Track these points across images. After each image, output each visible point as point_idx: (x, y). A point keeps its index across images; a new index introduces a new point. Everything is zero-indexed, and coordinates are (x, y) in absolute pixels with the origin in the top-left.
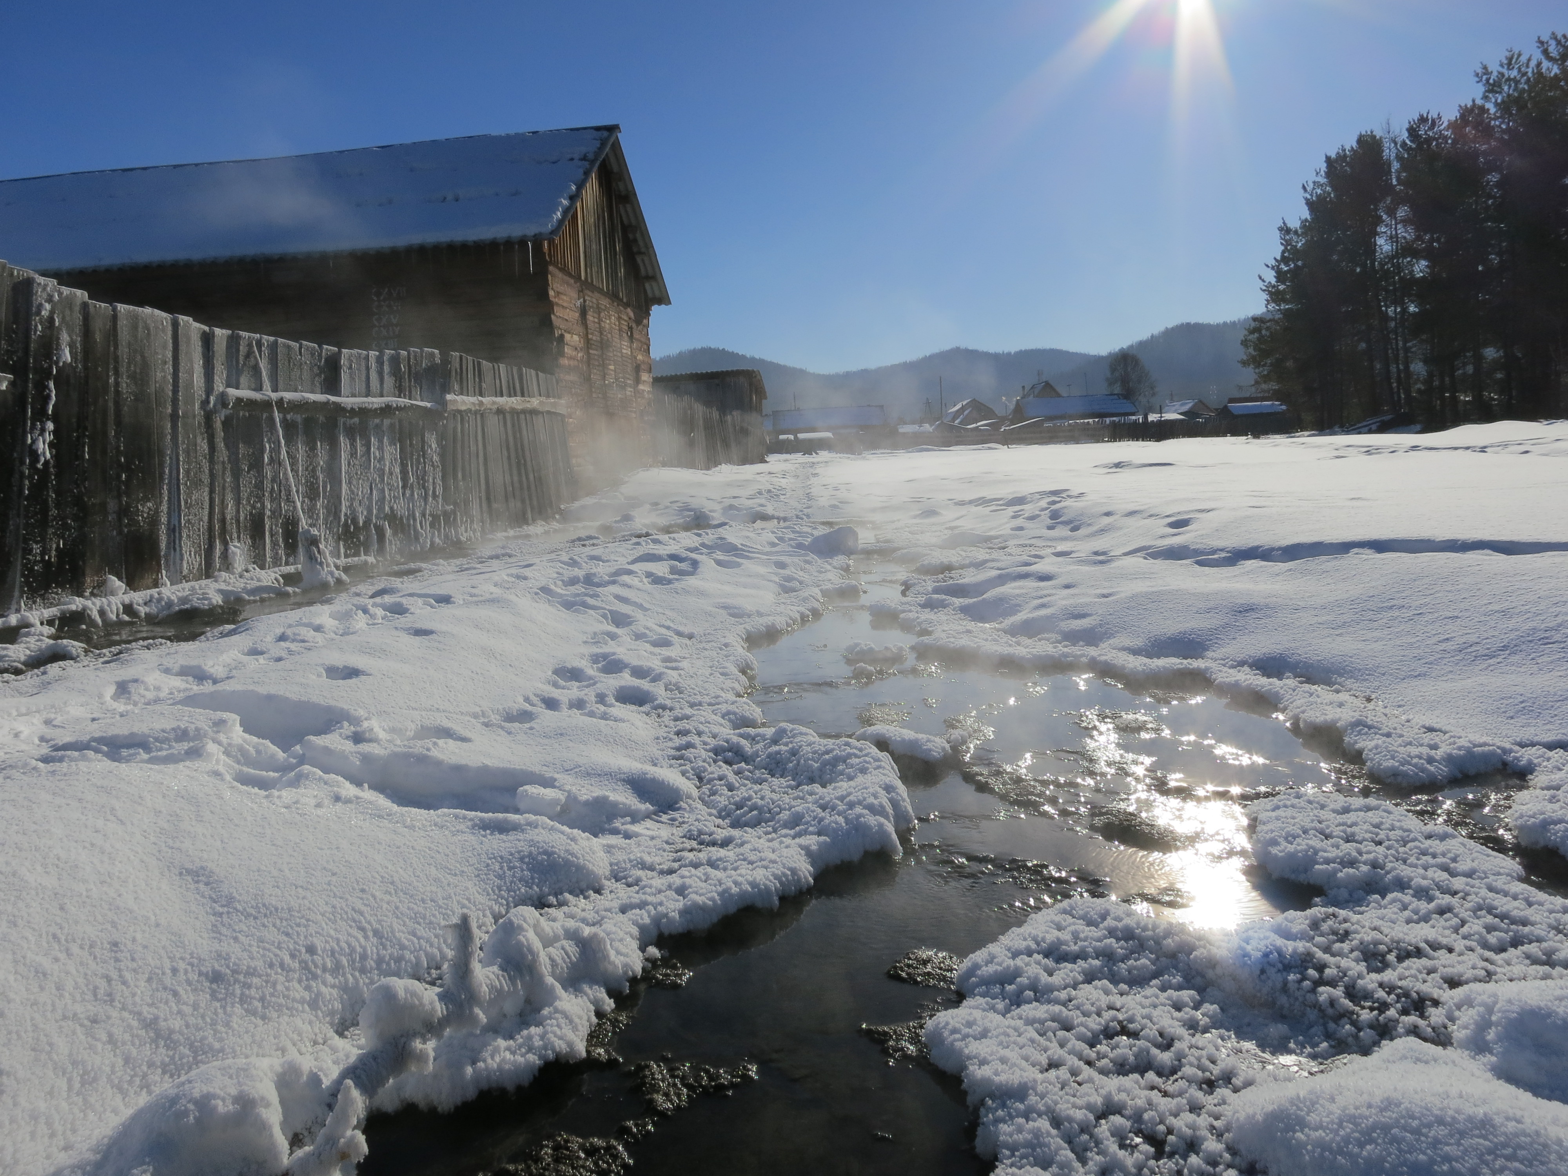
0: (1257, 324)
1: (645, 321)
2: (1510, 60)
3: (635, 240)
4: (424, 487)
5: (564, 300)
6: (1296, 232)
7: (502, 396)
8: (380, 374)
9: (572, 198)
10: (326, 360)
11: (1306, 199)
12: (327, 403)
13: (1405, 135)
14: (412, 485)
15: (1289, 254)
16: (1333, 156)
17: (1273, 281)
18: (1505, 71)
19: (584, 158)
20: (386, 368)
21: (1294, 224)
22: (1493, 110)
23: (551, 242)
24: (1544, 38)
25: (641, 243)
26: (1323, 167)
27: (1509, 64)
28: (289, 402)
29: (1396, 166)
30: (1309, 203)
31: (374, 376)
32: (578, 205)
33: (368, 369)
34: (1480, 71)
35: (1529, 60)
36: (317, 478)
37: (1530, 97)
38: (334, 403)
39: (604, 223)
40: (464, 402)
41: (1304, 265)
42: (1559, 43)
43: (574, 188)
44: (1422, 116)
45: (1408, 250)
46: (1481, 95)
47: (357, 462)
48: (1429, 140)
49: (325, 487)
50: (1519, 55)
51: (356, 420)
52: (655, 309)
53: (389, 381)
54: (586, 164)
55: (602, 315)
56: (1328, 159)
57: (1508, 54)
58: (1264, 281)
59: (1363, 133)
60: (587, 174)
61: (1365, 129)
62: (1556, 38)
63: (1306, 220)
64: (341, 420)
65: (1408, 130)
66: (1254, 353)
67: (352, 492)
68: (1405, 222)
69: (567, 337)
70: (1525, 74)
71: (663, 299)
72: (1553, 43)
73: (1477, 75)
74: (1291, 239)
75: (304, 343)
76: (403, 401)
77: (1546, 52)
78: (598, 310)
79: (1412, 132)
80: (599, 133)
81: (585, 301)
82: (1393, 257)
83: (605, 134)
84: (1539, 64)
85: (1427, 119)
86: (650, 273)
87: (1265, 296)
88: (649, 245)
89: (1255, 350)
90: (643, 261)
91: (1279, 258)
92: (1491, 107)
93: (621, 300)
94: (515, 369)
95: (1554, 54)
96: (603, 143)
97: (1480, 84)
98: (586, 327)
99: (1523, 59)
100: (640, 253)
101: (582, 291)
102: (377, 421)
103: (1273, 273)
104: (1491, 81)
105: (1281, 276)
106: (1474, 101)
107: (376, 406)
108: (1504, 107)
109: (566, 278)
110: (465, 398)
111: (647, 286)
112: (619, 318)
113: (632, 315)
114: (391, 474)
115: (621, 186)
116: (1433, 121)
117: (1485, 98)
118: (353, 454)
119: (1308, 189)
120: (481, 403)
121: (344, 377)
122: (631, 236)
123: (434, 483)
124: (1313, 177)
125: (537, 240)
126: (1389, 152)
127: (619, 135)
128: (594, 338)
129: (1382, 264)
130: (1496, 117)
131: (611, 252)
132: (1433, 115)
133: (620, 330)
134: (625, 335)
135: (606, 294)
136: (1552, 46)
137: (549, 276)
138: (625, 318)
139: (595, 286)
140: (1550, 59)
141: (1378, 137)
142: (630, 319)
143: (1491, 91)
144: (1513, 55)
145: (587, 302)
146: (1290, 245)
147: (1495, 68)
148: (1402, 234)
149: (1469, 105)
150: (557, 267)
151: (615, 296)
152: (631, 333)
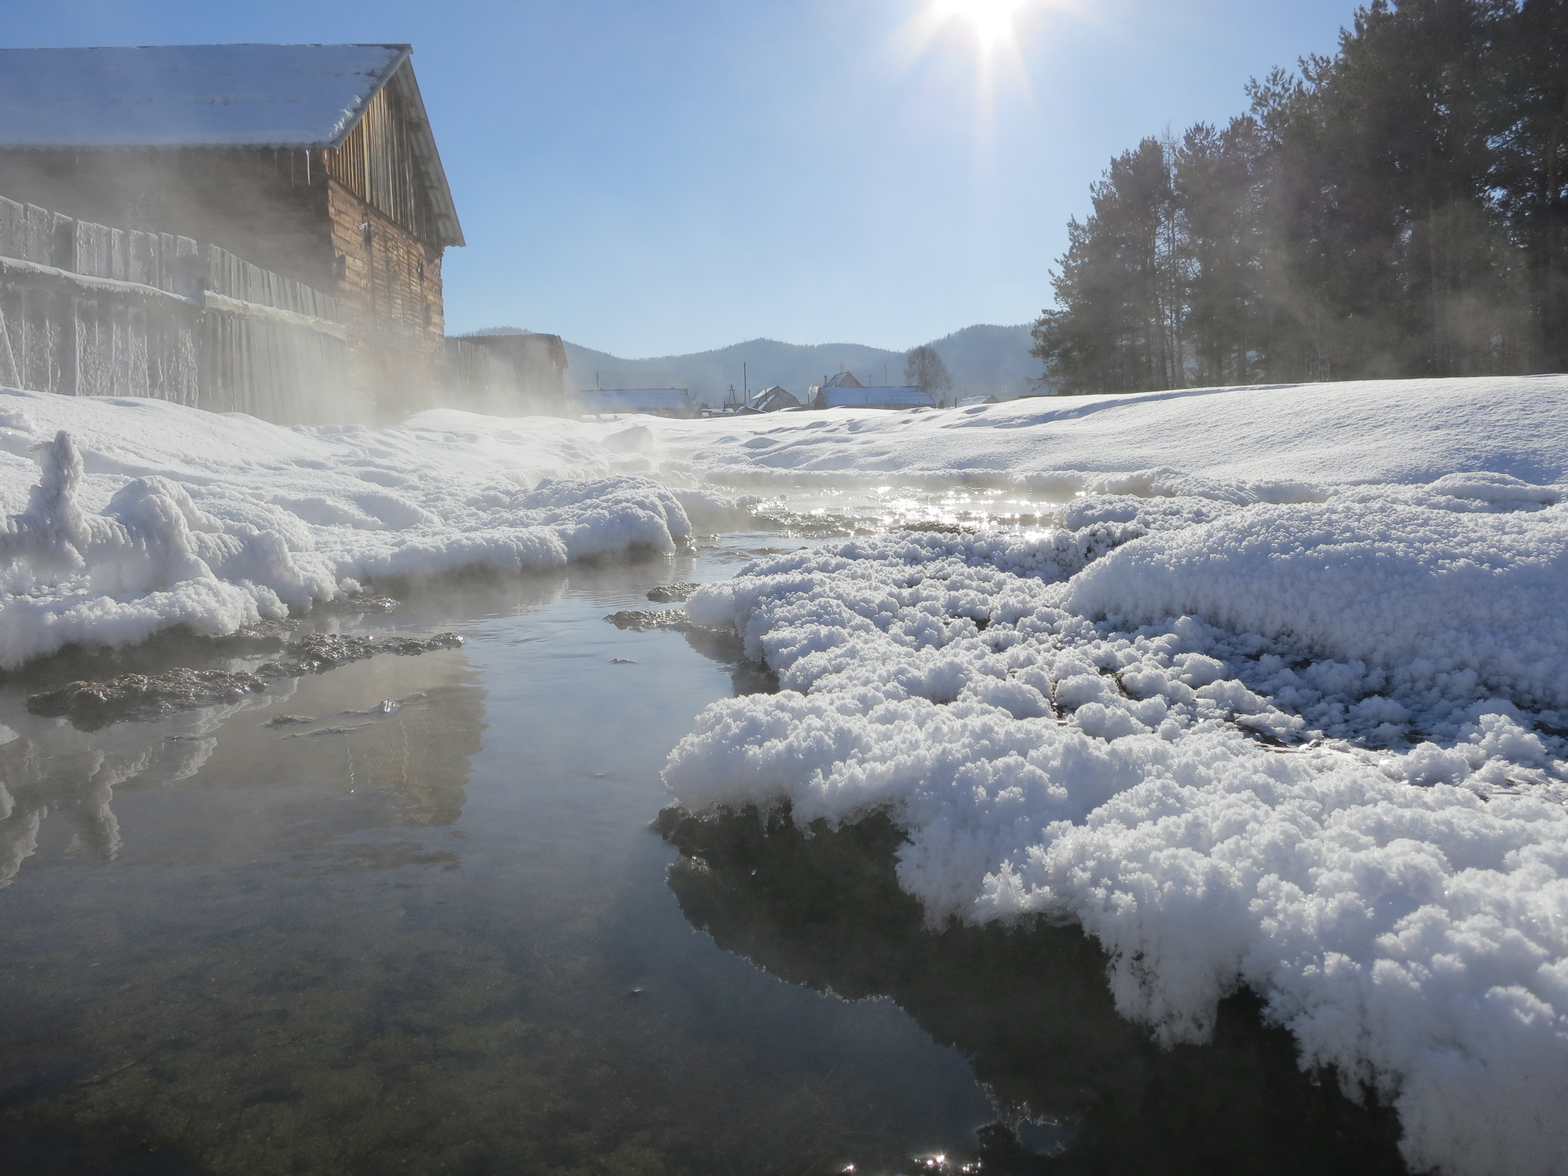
0: (1047, 316)
1: (437, 261)
2: (1275, 76)
3: (427, 173)
4: (177, 390)
5: (346, 220)
6: (1083, 229)
7: (271, 306)
8: (125, 254)
9: (357, 111)
10: (57, 229)
11: (1093, 198)
12: (59, 276)
13: (1183, 142)
14: (162, 384)
15: (1078, 249)
16: (1119, 159)
17: (1062, 276)
18: (1270, 86)
19: (371, 74)
20: (132, 251)
21: (1083, 222)
22: (1260, 123)
23: (332, 152)
24: (1305, 58)
25: (433, 176)
26: (1109, 168)
27: (1275, 80)
28: (10, 268)
29: (1174, 171)
30: (1097, 203)
31: (116, 255)
32: (364, 118)
33: (110, 247)
34: (1249, 84)
35: (1292, 78)
36: (45, 361)
37: (1292, 113)
38: (67, 278)
39: (393, 149)
40: (225, 303)
41: (1091, 262)
42: (1317, 63)
43: (358, 100)
44: (1197, 126)
45: (1183, 251)
46: (1250, 107)
47: (95, 350)
48: (1203, 149)
49: (54, 373)
50: (1283, 73)
51: (94, 302)
52: (449, 251)
53: (135, 267)
54: (374, 80)
55: (389, 244)
56: (1113, 161)
57: (1273, 71)
58: (1053, 275)
59: (1146, 138)
60: (373, 89)
61: (1147, 134)
62: (1314, 60)
63: (1093, 218)
64: (76, 300)
65: (1185, 138)
66: (1042, 343)
67: (89, 383)
68: (1182, 227)
69: (349, 260)
70: (1287, 90)
71: (457, 240)
72: (1312, 63)
73: (1247, 88)
74: (1078, 236)
75: (30, 205)
76: (152, 289)
77: (1305, 71)
78: (385, 239)
79: (1189, 139)
80: (388, 52)
81: (369, 226)
82: (1169, 257)
83: (395, 52)
84: (1300, 83)
85: (1202, 129)
86: (444, 211)
87: (1054, 290)
88: (441, 178)
89: (1044, 341)
90: (435, 195)
91: (1067, 254)
92: (1257, 118)
93: (411, 233)
94: (287, 282)
95: (1313, 74)
96: (393, 61)
97: (1249, 97)
98: (371, 255)
99: (1287, 76)
100: (432, 187)
101: (366, 215)
102: (120, 307)
103: (1062, 268)
104: (1259, 95)
105: (1068, 270)
106: (1243, 114)
107: (118, 289)
108: (1270, 119)
109: (349, 197)
110: (227, 298)
111: (440, 224)
112: (408, 252)
113: (422, 251)
114: (136, 368)
115: (414, 115)
116: (1207, 130)
117: (1254, 110)
118: (90, 340)
119: (1095, 189)
120: (246, 308)
121: (80, 252)
122: (423, 168)
123: (189, 386)
124: (1099, 178)
125: (316, 150)
126: (1169, 158)
127: (411, 56)
128: (380, 267)
129: (1160, 265)
130: (1262, 130)
131: (400, 180)
132: (1208, 125)
133: (409, 264)
134: (414, 271)
135: (393, 224)
136: (1311, 67)
137: (329, 191)
138: (415, 253)
139: (381, 212)
140: (1309, 78)
141: (1159, 143)
142: (420, 255)
143: (1258, 104)
144: (1278, 72)
145: (373, 228)
146: (1078, 241)
147: (1262, 82)
148: (1178, 236)
149: (1240, 117)
150: (339, 183)
151: (403, 227)
152: (422, 270)
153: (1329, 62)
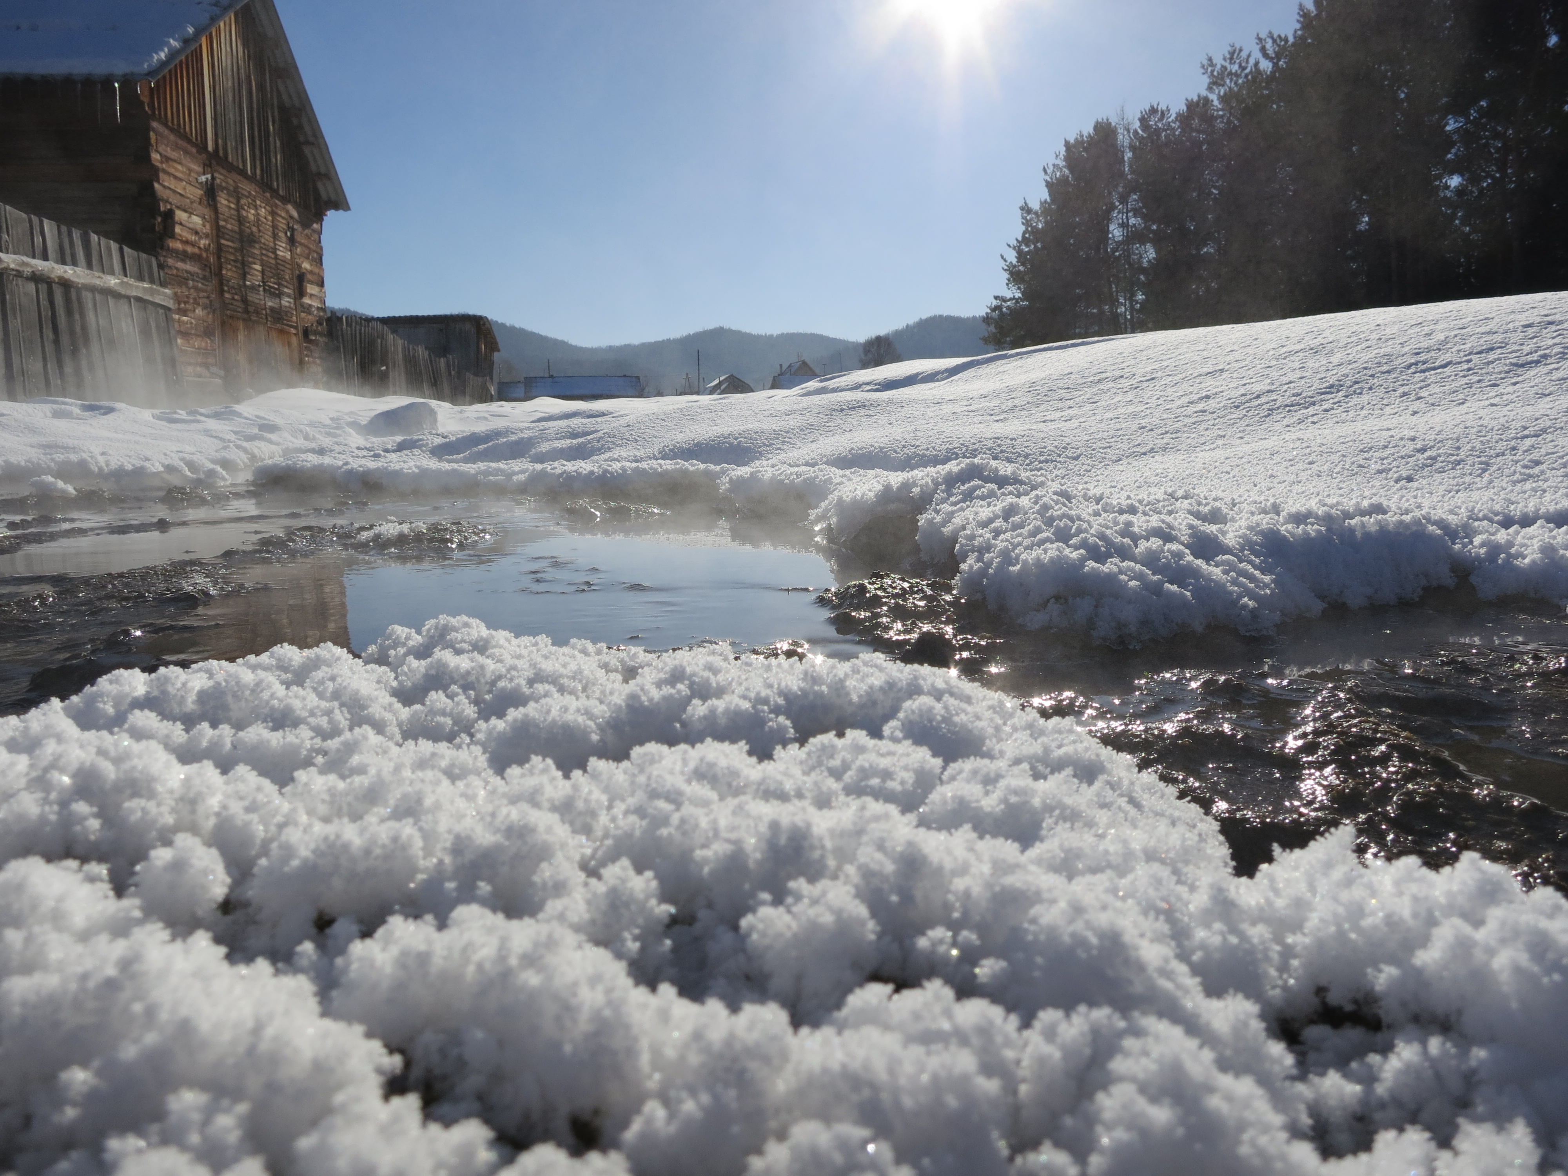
0: (999, 303)
1: (316, 226)
2: (1232, 54)
3: (300, 125)
5: (177, 169)
6: (1036, 213)
7: (46, 259)
9: (190, 40)
11: (1046, 181)
13: (1137, 125)
15: (1031, 235)
16: (1072, 141)
17: (1014, 261)
18: (1227, 64)
19: (215, 4)
21: (1035, 206)
22: (1216, 103)
23: (146, 85)
24: (1263, 35)
25: (307, 128)
26: (1063, 151)
27: (1231, 59)
29: (1128, 155)
30: (1049, 185)
34: (1205, 62)
35: (1249, 56)
37: (1248, 94)
39: (250, 94)
41: (1044, 248)
42: (1274, 41)
43: (191, 30)
44: (1152, 107)
45: (1137, 237)
46: (1206, 86)
48: (1158, 131)
50: (1241, 50)
54: (216, 9)
55: (243, 201)
56: (1067, 144)
57: (1230, 49)
58: (1005, 261)
59: (1100, 120)
60: (217, 17)
62: (1272, 38)
63: (1046, 201)
66: (994, 330)
68: (1136, 212)
69: (180, 215)
70: (1244, 69)
71: (339, 203)
72: (1270, 41)
73: (1203, 67)
74: (1031, 219)
77: (1263, 50)
78: (236, 194)
79: (1142, 120)
81: (213, 178)
82: (1123, 242)
84: (1257, 64)
85: (1157, 110)
86: (322, 170)
87: (1006, 275)
89: (996, 327)
90: (312, 153)
91: (1020, 239)
92: (1213, 97)
93: (276, 192)
95: (1270, 52)
97: (1206, 76)
98: (216, 211)
99: (1244, 54)
100: (307, 143)
101: (210, 166)
103: (1014, 254)
104: (1215, 73)
105: (1020, 254)
106: (1199, 95)
108: (1226, 99)
109: (182, 143)
111: (320, 185)
112: (273, 213)
113: (295, 214)
116: (1162, 112)
117: (1210, 89)
119: (1048, 171)
122: (293, 118)
124: (1051, 160)
125: (128, 82)
126: (1123, 139)
128: (229, 226)
129: (1114, 250)
130: (1218, 110)
131: (260, 130)
132: (1163, 107)
133: (274, 227)
134: (281, 234)
135: (251, 179)
136: (1269, 45)
137: (152, 134)
138: (283, 214)
139: (231, 164)
140: (1266, 55)
141: (1113, 124)
142: (291, 217)
143: (1214, 83)
144: (1234, 51)
145: (218, 181)
146: (1031, 225)
147: (1219, 61)
148: (1132, 221)
149: (1195, 99)
150: (166, 125)
151: (265, 185)
152: (292, 235)
153: (1286, 40)
